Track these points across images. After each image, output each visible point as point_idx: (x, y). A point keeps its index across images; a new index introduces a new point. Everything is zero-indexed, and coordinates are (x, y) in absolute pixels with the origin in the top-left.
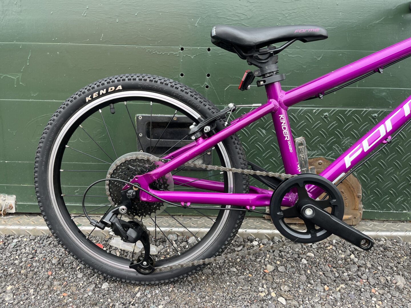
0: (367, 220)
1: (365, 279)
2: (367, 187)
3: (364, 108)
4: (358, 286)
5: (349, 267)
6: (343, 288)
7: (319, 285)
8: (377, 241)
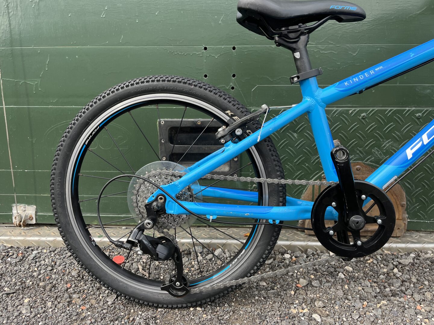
0: (413, 231)
1: (409, 295)
2: (412, 194)
3: (406, 107)
4: (401, 302)
5: (391, 282)
6: (385, 305)
7: (358, 301)
8: (423, 254)
